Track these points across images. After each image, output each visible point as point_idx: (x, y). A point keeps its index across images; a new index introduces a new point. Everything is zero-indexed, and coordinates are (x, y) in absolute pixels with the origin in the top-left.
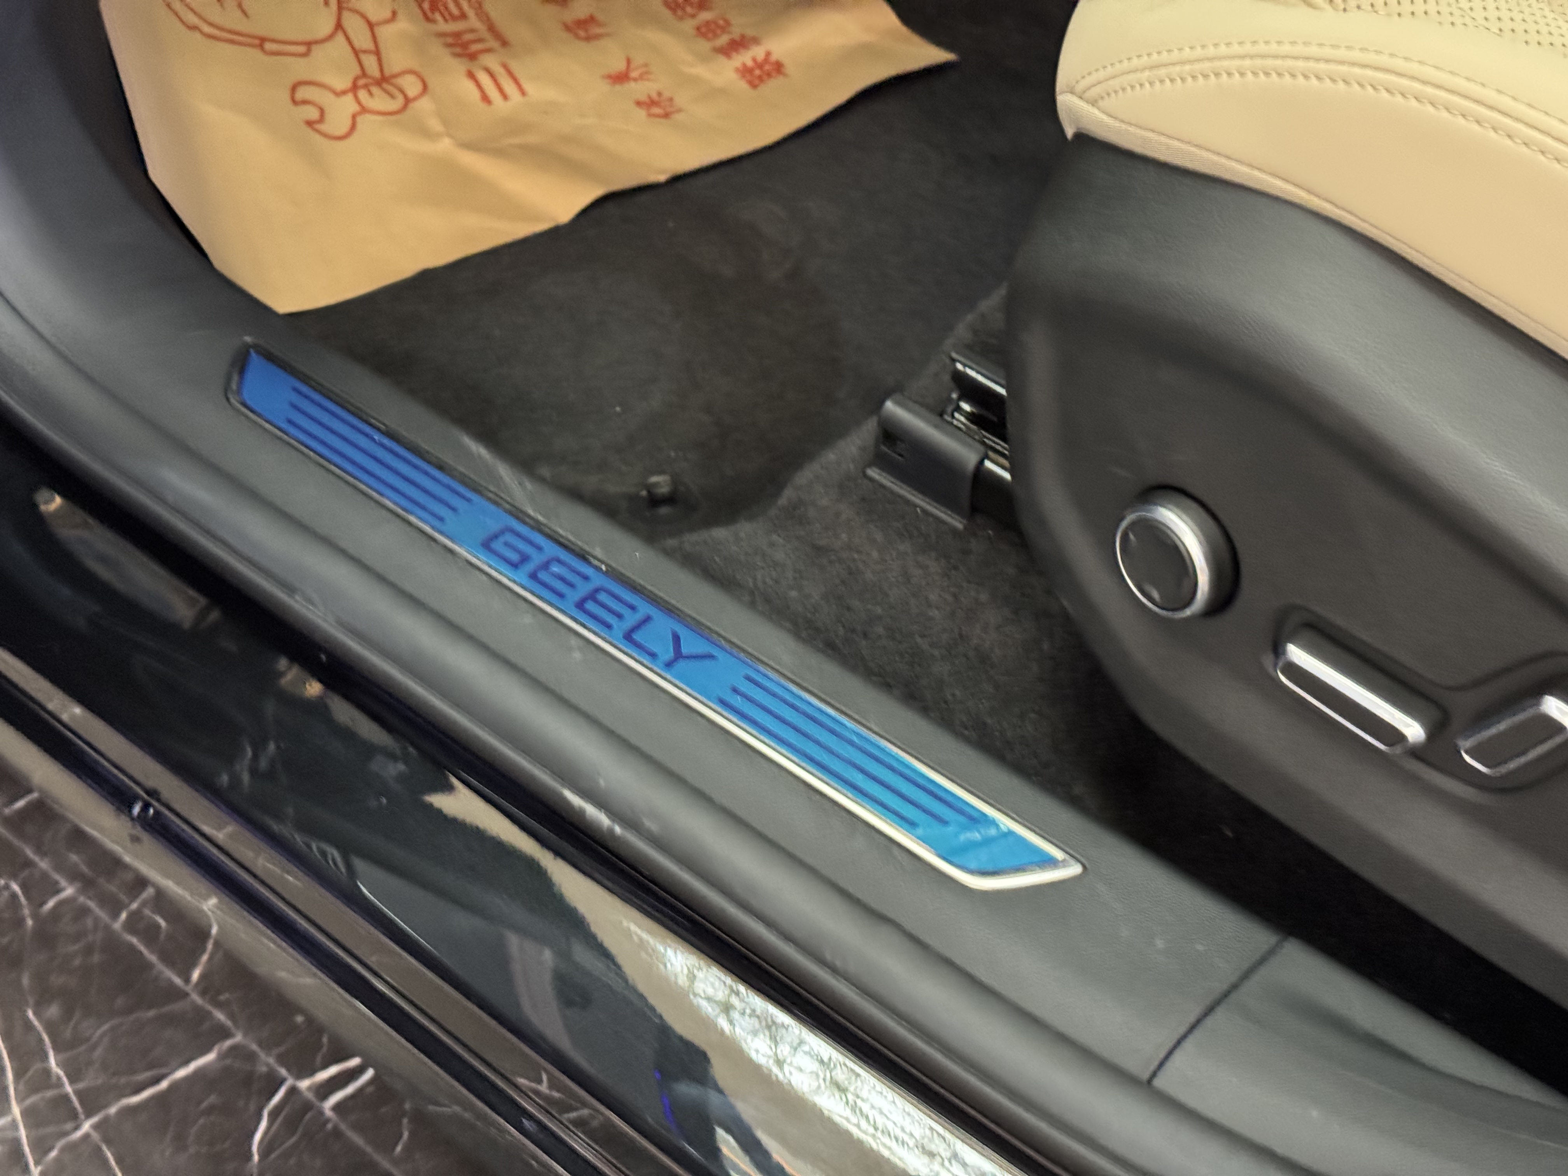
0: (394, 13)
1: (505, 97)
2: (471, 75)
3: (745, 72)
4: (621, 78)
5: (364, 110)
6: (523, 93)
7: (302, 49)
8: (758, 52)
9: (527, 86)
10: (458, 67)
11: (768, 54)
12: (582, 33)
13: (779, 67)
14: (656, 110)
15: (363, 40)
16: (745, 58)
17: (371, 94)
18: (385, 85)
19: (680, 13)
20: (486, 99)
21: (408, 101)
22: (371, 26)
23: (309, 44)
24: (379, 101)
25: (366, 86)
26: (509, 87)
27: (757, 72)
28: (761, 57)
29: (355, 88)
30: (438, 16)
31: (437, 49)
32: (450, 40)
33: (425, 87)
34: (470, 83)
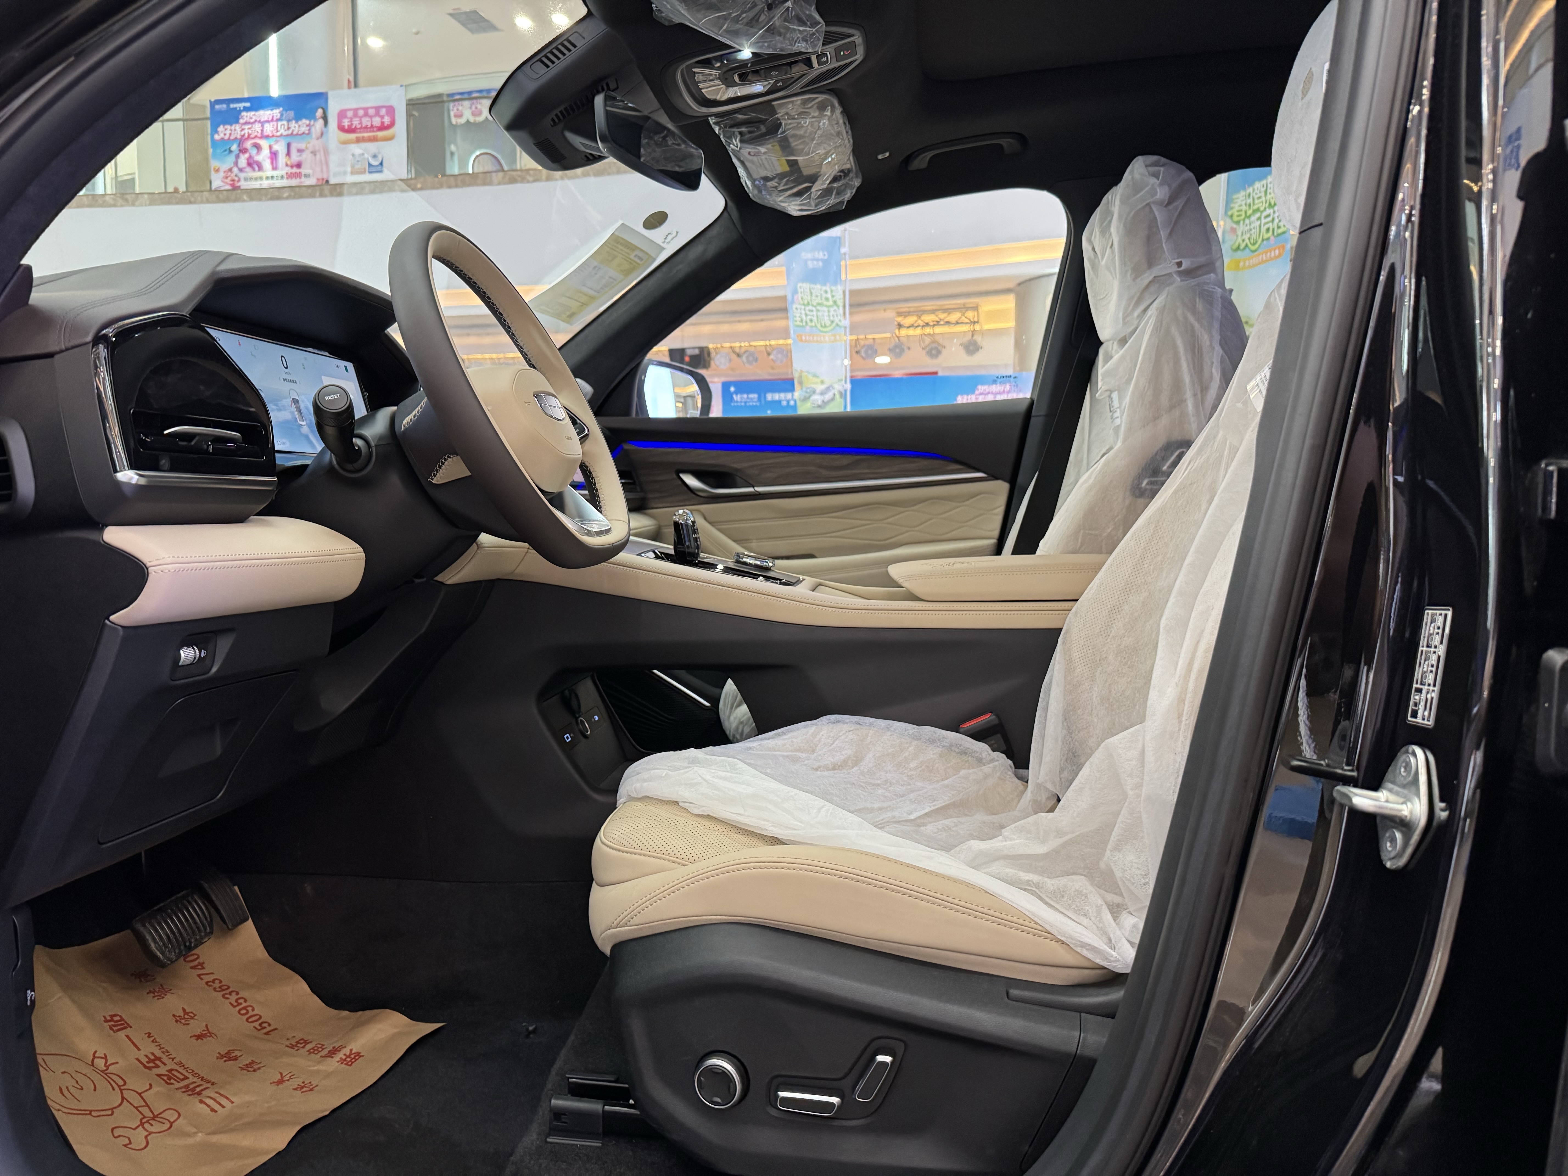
0: (151, 1085)
1: (223, 1107)
2: (201, 1102)
3: (342, 1061)
4: (281, 1082)
5: (150, 1133)
6: (232, 1102)
8: (346, 1051)
9: (233, 1099)
10: (195, 1100)
11: (351, 1050)
12: (250, 1069)
13: (359, 1055)
14: (304, 1089)
15: (138, 1101)
16: (341, 1055)
17: (152, 1125)
18: (156, 1119)
19: (296, 1048)
20: (213, 1110)
21: (171, 1124)
22: (140, 1094)
23: (112, 1109)
24: (156, 1127)
25: (147, 1121)
26: (224, 1102)
27: (348, 1059)
28: (348, 1053)
29: (142, 1124)
30: (172, 1081)
31: (179, 1094)
32: (184, 1090)
33: (179, 1115)
34: (203, 1105)
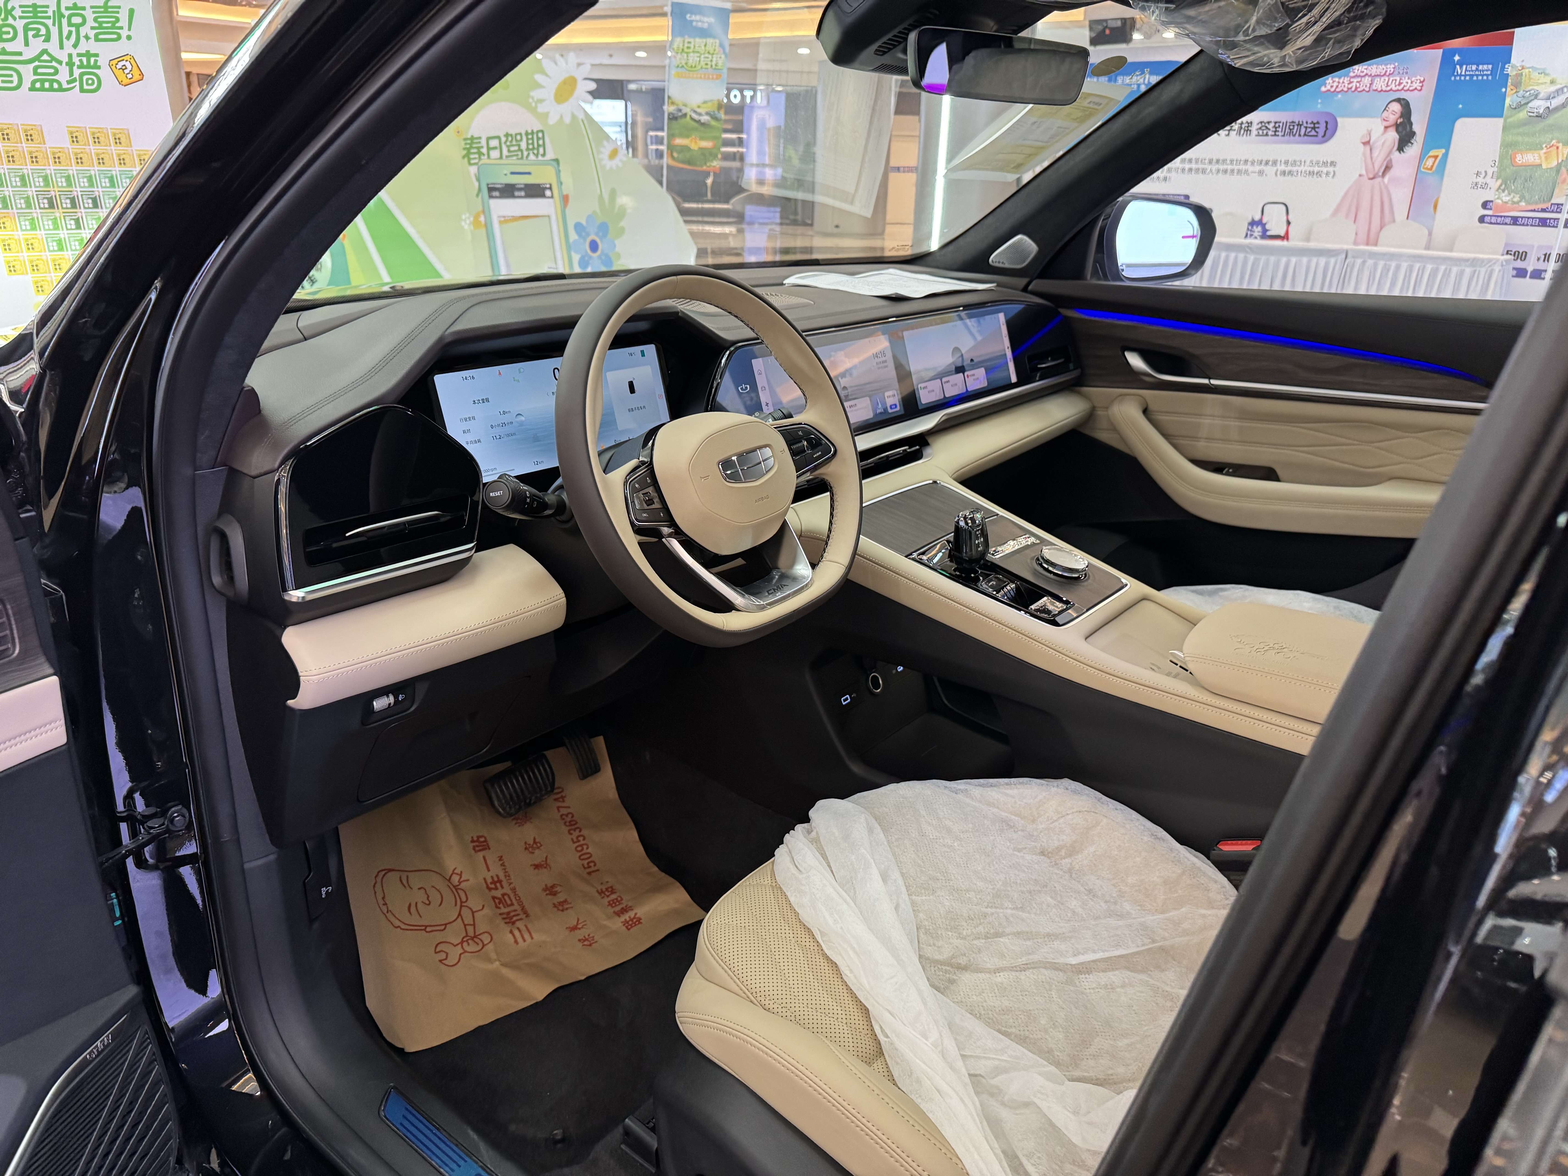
0: (483, 906)
1: (524, 941)
2: (511, 932)
3: (625, 923)
4: (574, 929)
5: (465, 952)
6: (532, 938)
7: (443, 927)
8: (631, 914)
9: (534, 935)
10: (507, 928)
11: (636, 914)
12: (561, 908)
13: (639, 921)
14: (586, 943)
15: (468, 920)
16: (626, 917)
17: (469, 944)
18: (475, 939)
19: (603, 895)
20: (516, 942)
21: (484, 946)
22: (473, 913)
23: (446, 925)
24: (472, 947)
25: (467, 941)
26: (527, 936)
27: (630, 923)
28: (632, 916)
29: (462, 942)
30: (501, 905)
31: (499, 921)
32: (505, 916)
33: (492, 939)
34: (510, 935)
